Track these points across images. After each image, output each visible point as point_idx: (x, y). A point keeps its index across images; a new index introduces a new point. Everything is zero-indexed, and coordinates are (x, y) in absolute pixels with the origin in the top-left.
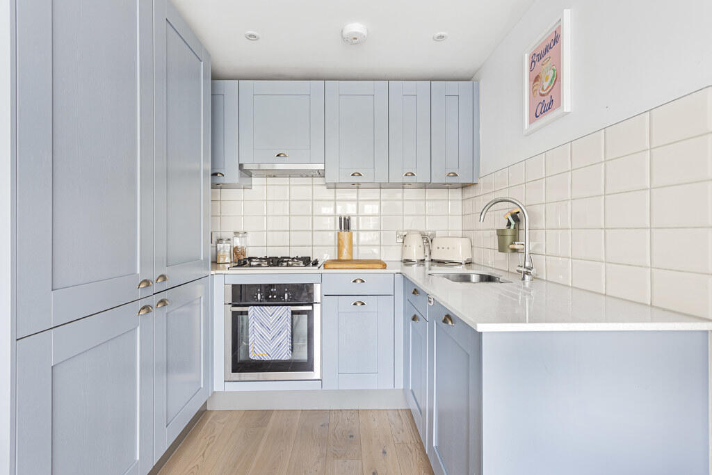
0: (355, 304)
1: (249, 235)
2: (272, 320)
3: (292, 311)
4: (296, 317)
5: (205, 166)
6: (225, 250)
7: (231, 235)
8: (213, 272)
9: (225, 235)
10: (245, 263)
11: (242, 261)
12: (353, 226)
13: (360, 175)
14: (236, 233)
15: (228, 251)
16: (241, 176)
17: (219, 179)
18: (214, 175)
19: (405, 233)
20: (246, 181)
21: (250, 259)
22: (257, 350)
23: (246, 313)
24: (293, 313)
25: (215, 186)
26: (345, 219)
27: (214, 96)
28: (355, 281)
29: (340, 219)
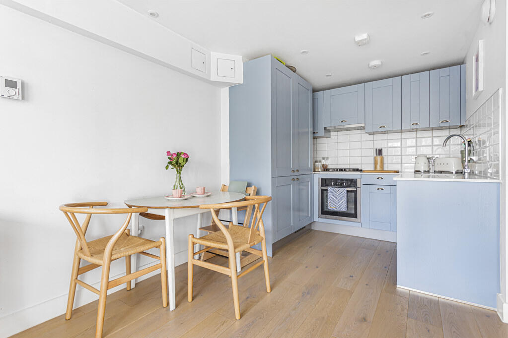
0: (378, 189)
1: (330, 159)
2: (338, 193)
3: (347, 190)
4: (349, 193)
5: (310, 130)
6: (319, 165)
7: (321, 159)
8: (314, 173)
9: (319, 159)
10: (327, 170)
11: (325, 169)
12: (384, 153)
13: (384, 127)
14: (323, 158)
15: (320, 166)
16: (325, 132)
17: (316, 135)
18: (314, 133)
19: (416, 156)
20: (327, 134)
21: (329, 169)
22: (332, 206)
23: (327, 190)
24: (348, 191)
25: (314, 138)
26: (379, 150)
27: (314, 99)
28: (378, 178)
29: (376, 150)
